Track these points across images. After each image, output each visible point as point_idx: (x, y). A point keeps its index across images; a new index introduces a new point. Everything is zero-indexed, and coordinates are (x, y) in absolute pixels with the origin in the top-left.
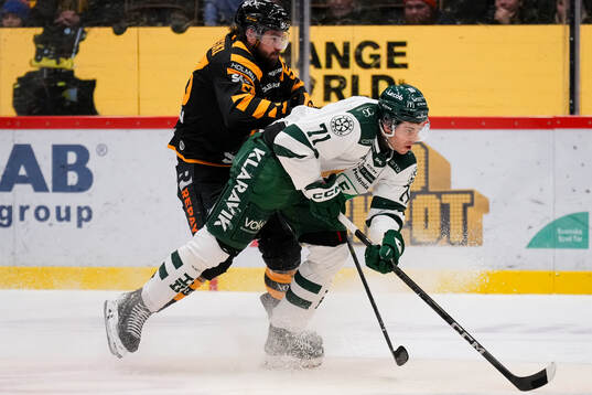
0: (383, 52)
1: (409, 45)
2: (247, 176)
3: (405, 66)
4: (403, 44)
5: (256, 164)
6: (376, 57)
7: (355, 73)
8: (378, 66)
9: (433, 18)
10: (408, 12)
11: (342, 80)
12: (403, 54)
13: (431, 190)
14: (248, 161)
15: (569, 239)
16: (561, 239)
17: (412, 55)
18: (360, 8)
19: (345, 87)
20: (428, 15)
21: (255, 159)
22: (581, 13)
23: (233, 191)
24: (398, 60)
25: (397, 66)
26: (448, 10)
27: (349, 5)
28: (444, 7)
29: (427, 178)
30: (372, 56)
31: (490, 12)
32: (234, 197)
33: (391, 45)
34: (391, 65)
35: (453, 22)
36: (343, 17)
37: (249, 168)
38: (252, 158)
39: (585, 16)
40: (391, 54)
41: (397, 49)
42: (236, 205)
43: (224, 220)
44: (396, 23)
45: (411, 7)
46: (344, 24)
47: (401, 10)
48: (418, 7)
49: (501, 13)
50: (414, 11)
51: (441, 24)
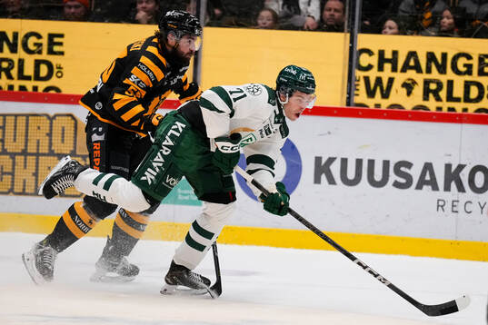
0: (45, 41)
1: (66, 36)
2: (171, 143)
3: (62, 53)
4: (61, 36)
5: (178, 135)
6: (39, 45)
7: (21, 57)
8: (40, 52)
9: (87, 16)
10: (67, 10)
11: (11, 62)
12: (61, 44)
13: (78, 153)
14: (171, 131)
15: (187, 198)
16: (180, 197)
17: (68, 45)
18: (27, 6)
19: (12, 68)
20: (83, 14)
21: (177, 130)
22: (206, 18)
23: (159, 154)
24: (56, 48)
25: (55, 53)
26: (99, 10)
27: (19, 3)
28: (95, 8)
29: (75, 144)
30: (35, 44)
31: (132, 14)
32: (159, 158)
33: (51, 36)
34: (51, 52)
35: (101, 20)
36: (13, 12)
37: (172, 137)
38: (174, 130)
39: (208, 20)
40: (51, 43)
41: (56, 40)
42: (161, 165)
43: (149, 176)
44: (56, 19)
45: (70, 7)
46: (14, 17)
47: (61, 9)
48: (76, 7)
49: (141, 15)
50: (73, 10)
51: (93, 21)
